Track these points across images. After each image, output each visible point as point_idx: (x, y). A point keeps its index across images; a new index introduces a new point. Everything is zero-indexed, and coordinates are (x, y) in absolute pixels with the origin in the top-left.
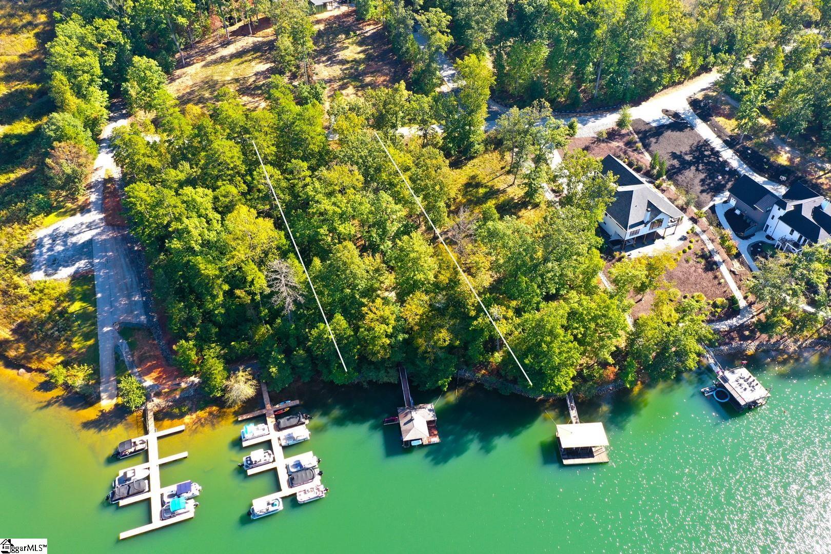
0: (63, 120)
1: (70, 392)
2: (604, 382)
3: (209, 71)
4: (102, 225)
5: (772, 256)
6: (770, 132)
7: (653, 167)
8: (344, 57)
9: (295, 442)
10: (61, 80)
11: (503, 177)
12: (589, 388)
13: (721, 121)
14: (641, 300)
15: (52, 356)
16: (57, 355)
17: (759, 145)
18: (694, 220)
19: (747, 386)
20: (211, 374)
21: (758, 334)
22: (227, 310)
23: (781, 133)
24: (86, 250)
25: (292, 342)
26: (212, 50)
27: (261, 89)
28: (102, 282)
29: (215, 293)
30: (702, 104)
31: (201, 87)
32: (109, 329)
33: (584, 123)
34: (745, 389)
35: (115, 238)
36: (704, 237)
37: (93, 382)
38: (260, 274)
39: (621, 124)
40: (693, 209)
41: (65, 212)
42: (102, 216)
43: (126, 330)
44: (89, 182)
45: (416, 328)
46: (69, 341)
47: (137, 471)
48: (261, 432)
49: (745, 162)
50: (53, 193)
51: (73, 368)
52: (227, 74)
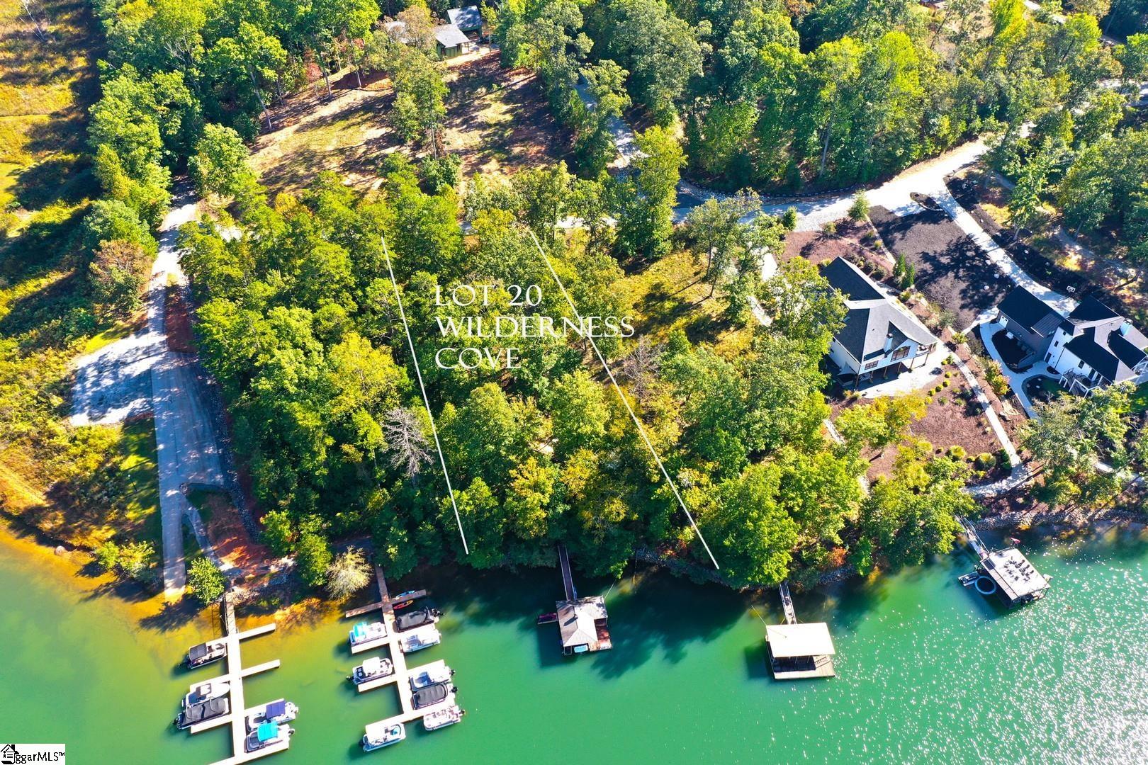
0: (113, 210)
1: (124, 578)
2: (828, 568)
3: (304, 138)
4: (163, 350)
5: (1054, 399)
6: (1054, 225)
7: (897, 272)
8: (485, 119)
9: (421, 647)
10: (109, 156)
11: (697, 286)
12: (809, 576)
13: (989, 209)
14: (879, 456)
15: (100, 529)
16: (105, 527)
17: (1039, 243)
18: (952, 346)
19: (1019, 574)
20: (310, 556)
21: (1035, 502)
22: (332, 470)
23: (1070, 226)
24: (144, 384)
25: (417, 513)
26: (308, 109)
27: (374, 164)
28: (164, 428)
29: (316, 449)
30: (964, 186)
31: (293, 160)
32: (175, 492)
33: (806, 211)
34: (1017, 578)
35: (181, 369)
36: (965, 369)
37: (155, 564)
38: (374, 424)
39: (855, 213)
40: (950, 332)
41: (115, 333)
42: (164, 338)
43: (196, 494)
44: (145, 291)
45: (581, 496)
46: (122, 509)
47: (213, 686)
48: (376, 634)
49: (1020, 267)
50: (99, 306)
51: (127, 545)
52: (328, 142)
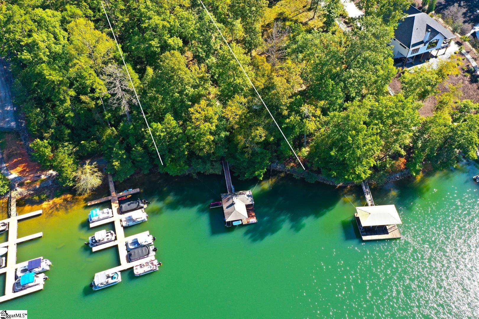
7: (424, 4)
9: (134, 223)
11: (305, 13)
12: (381, 177)
18: (460, 44)
20: (63, 167)
22: (76, 113)
25: (131, 139)
29: (62, 97)
36: (469, 56)
40: (458, 36)
45: (236, 126)
48: (106, 215)
